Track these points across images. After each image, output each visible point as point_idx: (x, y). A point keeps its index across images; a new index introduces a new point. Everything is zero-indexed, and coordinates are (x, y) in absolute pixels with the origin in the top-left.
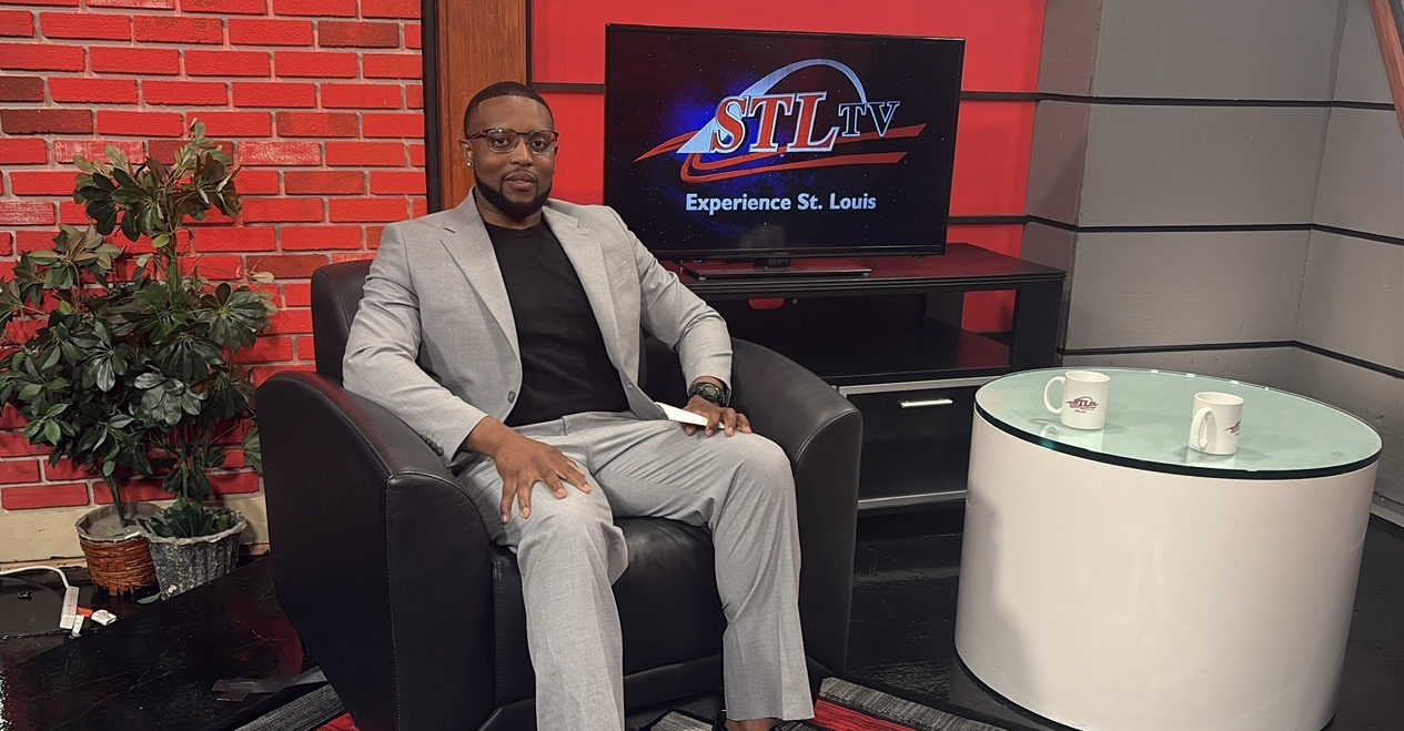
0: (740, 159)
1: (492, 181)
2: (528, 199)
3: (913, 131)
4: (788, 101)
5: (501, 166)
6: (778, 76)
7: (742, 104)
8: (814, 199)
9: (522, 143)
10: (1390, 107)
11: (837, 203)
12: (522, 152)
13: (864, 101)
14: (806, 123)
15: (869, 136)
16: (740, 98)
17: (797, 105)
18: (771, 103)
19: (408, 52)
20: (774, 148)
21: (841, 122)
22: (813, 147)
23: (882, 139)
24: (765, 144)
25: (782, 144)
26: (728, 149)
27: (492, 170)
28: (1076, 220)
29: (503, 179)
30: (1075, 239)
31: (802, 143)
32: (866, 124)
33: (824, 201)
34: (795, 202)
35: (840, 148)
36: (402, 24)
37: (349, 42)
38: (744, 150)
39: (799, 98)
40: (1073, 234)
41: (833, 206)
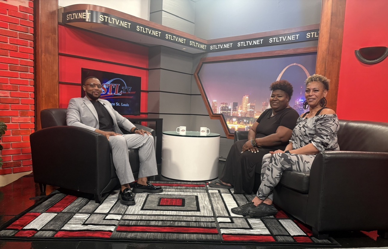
0: (106, 95)
1: (90, 93)
2: (98, 96)
3: (134, 93)
4: (114, 85)
5: (93, 90)
6: (112, 80)
7: (106, 85)
8: (119, 104)
9: (96, 86)
10: (200, 95)
11: (123, 105)
12: (96, 88)
13: (126, 87)
14: (117, 90)
15: (127, 93)
16: (105, 84)
17: (115, 86)
18: (111, 85)
19: (30, 73)
20: (112, 94)
21: (122, 90)
22: (118, 94)
23: (129, 94)
24: (110, 93)
25: (113, 93)
26: (104, 93)
27: (90, 90)
28: (159, 112)
29: (93, 92)
30: (159, 115)
31: (116, 93)
32: (126, 91)
33: (120, 104)
34: (116, 104)
35: (123, 95)
36: (29, 67)
37: (17, 70)
38: (106, 94)
39: (115, 85)
40: (158, 115)
41: (122, 105)
